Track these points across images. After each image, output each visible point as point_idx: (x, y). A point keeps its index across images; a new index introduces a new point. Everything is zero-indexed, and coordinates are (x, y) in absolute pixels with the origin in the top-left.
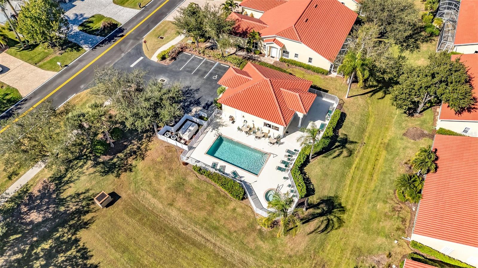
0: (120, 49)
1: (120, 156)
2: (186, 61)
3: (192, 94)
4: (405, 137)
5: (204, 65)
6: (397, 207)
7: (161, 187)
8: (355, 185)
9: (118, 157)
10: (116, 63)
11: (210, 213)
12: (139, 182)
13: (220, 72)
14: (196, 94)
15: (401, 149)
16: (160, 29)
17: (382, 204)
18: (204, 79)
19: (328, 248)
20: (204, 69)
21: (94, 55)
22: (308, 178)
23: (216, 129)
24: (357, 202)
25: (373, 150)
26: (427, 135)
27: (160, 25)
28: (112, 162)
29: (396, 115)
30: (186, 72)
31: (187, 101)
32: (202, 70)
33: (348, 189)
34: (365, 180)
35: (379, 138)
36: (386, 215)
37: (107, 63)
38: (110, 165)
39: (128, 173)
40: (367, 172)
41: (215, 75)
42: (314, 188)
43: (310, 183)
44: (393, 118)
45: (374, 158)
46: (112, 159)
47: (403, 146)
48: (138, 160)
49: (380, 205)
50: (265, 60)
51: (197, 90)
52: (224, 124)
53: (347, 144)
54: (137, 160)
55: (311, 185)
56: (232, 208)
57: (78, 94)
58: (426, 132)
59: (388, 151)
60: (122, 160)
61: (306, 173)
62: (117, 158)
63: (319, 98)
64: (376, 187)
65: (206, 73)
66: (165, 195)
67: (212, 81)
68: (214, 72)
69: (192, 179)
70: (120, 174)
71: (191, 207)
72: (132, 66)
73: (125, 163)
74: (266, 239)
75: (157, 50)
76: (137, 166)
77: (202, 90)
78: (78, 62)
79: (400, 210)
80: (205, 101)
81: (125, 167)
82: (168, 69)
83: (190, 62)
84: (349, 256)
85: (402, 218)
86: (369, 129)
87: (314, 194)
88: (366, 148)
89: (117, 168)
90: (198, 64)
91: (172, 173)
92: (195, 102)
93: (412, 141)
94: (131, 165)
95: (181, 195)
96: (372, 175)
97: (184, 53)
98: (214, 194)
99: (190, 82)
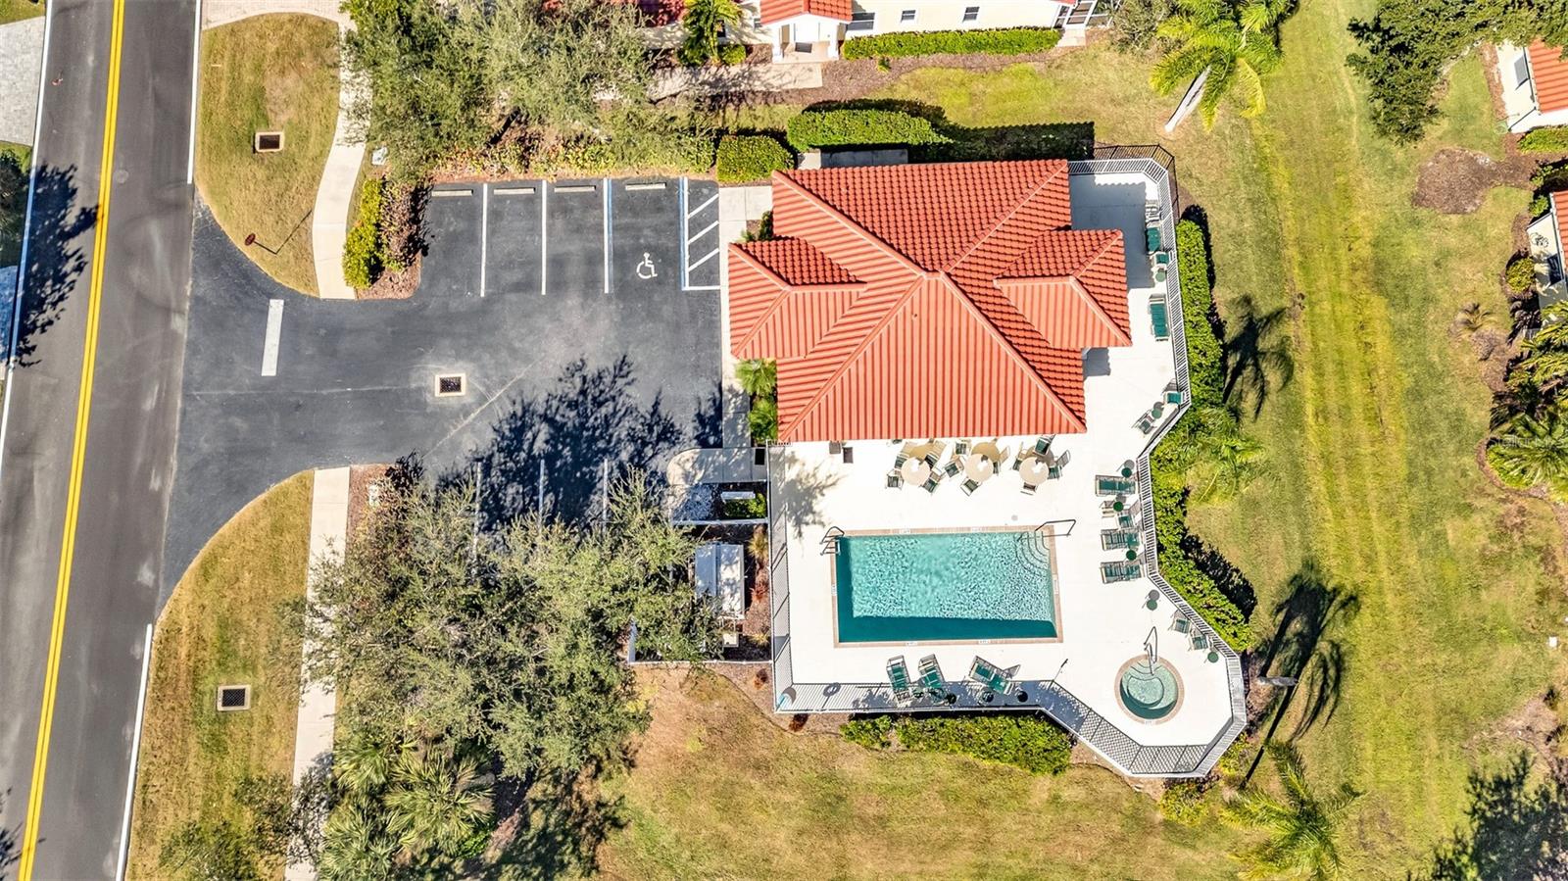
0: (142, 300)
1: (539, 796)
2: (474, 239)
3: (613, 398)
4: (1423, 213)
5: (559, 223)
6: (1508, 514)
7: (768, 840)
8: (1344, 483)
9: (537, 803)
10: (187, 385)
11: (984, 844)
12: (678, 856)
13: (647, 232)
14: (628, 390)
15: (1431, 269)
16: (223, 96)
17: (1458, 522)
18: (609, 298)
19: (1369, 753)
20: (574, 247)
21: (55, 389)
22: (1213, 553)
23: (809, 518)
24: (1379, 547)
25: (1338, 314)
26: (1494, 174)
27: (210, 72)
28: (532, 832)
29: (1351, 112)
30: (513, 297)
31: (619, 441)
32: (568, 254)
33: (1329, 511)
34: (1366, 449)
35: (1334, 248)
36: (1486, 560)
37: (149, 404)
38: (534, 848)
39: (614, 838)
40: (1357, 413)
41: (637, 252)
42: (1244, 581)
43: (1227, 566)
44: (1349, 135)
45: (1353, 344)
46: (525, 824)
47: (1431, 254)
48: (615, 775)
49: (1455, 530)
50: (782, 76)
51: (622, 368)
52: (821, 477)
53: (1260, 339)
54: (610, 777)
55: (1231, 575)
56: (1045, 796)
57: (163, 617)
58: (1485, 159)
59: (1387, 296)
60: (556, 802)
61: (1198, 538)
62: (535, 809)
63: (1082, 179)
64: (1410, 463)
65: (593, 260)
66: (801, 860)
67: (644, 290)
68: (628, 242)
69: (858, 764)
70: (592, 859)
71: (911, 856)
72: (269, 368)
73: (577, 806)
74: (1197, 836)
75: (308, 233)
76: (622, 797)
77: (637, 356)
78: (19, 461)
79: (1522, 523)
80: (684, 410)
81: (588, 825)
82: (427, 313)
83: (492, 233)
84: (1436, 746)
85: (1539, 549)
86: (1290, 228)
87: (1255, 604)
88: (1312, 313)
89: (563, 843)
90: (535, 230)
91: (776, 778)
92: (651, 430)
93: (1455, 219)
94: (600, 805)
95: (855, 837)
96: (1375, 419)
97: (434, 194)
98: (961, 782)
99: (567, 340)
